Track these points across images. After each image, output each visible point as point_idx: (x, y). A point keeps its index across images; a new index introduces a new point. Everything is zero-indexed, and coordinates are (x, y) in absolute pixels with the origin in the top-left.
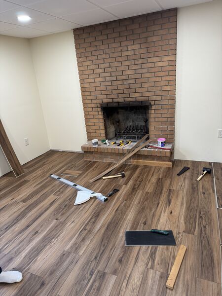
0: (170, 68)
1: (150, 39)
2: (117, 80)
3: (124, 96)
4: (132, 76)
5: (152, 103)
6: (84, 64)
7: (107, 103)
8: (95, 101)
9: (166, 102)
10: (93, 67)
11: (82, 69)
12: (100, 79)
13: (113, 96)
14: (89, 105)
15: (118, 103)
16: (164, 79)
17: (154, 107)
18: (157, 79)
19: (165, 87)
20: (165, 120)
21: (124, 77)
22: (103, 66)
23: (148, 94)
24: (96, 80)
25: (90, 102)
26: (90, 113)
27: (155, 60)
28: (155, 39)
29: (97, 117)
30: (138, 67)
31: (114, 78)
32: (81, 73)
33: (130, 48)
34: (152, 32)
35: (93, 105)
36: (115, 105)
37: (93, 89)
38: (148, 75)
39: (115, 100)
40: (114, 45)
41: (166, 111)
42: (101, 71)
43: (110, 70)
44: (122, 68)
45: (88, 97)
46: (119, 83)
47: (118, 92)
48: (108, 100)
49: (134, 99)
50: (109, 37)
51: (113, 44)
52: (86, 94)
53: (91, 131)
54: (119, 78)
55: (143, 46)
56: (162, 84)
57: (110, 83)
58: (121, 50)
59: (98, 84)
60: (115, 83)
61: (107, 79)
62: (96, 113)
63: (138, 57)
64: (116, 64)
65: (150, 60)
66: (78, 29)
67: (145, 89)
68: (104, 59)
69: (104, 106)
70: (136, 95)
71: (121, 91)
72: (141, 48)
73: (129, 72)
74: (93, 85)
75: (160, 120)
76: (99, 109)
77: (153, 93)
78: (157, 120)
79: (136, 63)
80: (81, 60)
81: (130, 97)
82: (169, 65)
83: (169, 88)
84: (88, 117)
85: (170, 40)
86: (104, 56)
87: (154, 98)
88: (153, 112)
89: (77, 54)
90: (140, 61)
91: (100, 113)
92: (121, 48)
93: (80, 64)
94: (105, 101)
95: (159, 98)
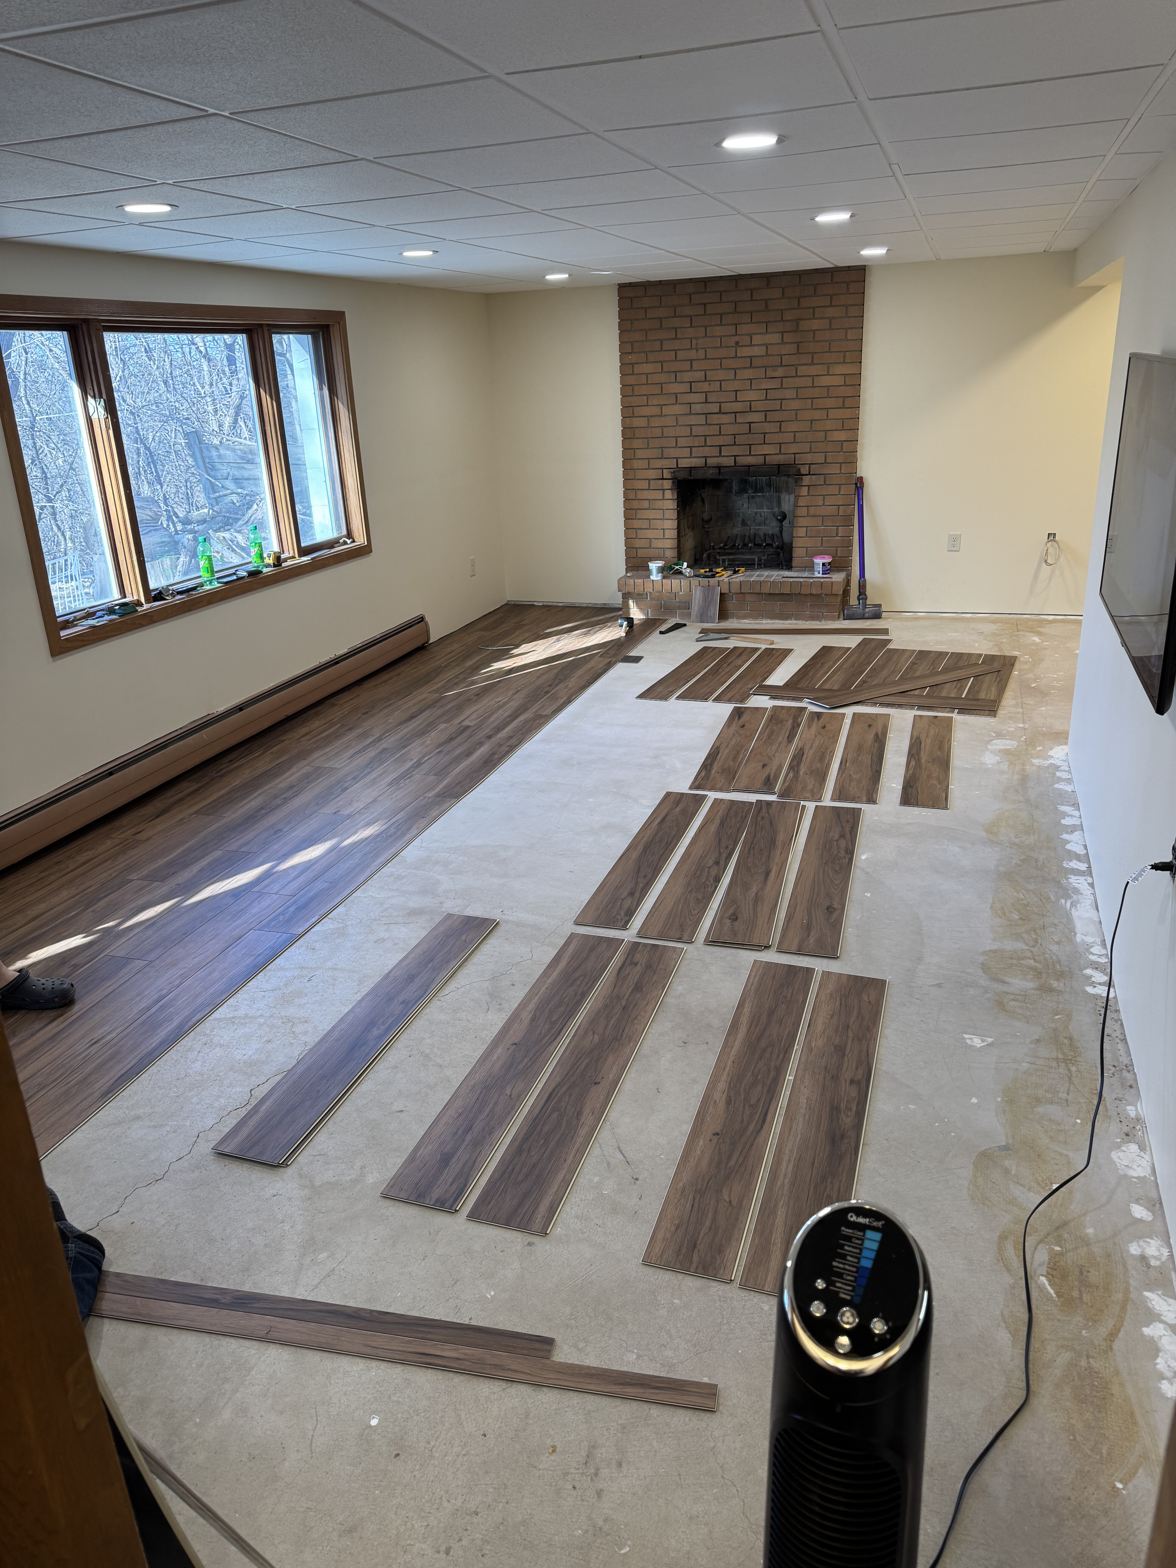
0: (848, 391)
1: (805, 325)
2: (720, 413)
3: (736, 451)
4: (760, 406)
5: (805, 470)
6: (638, 369)
7: (691, 469)
8: (659, 464)
9: (835, 469)
10: (663, 378)
11: (631, 380)
12: (677, 409)
13: (707, 451)
14: (641, 474)
15: (719, 468)
16: (833, 414)
17: (806, 480)
18: (817, 415)
19: (836, 433)
20: (832, 510)
21: (737, 407)
22: (688, 377)
23: (793, 449)
24: (666, 410)
25: (645, 464)
26: (641, 495)
27: (813, 370)
28: (815, 324)
29: (659, 504)
30: (775, 384)
31: (715, 408)
32: (628, 391)
33: (757, 339)
34: (811, 310)
35: (652, 474)
36: (710, 474)
37: (657, 432)
38: (795, 404)
39: (712, 462)
40: (719, 331)
41: (834, 490)
42: (685, 388)
43: (705, 387)
44: (736, 385)
45: (640, 454)
46: (725, 419)
47: (720, 441)
48: (693, 460)
49: (760, 460)
50: (708, 312)
51: (718, 328)
52: (636, 444)
53: (638, 543)
54: (726, 407)
55: (788, 338)
56: (828, 425)
57: (701, 420)
58: (737, 343)
59: (670, 421)
60: (716, 419)
61: (696, 408)
62: (658, 494)
63: (776, 361)
64: (721, 375)
65: (802, 370)
66: (630, 285)
67: (789, 437)
68: (691, 361)
69: (682, 476)
70: (766, 449)
71: (729, 440)
72: (783, 343)
73: (752, 396)
74: (656, 422)
75: (822, 511)
76: (668, 484)
77: (806, 447)
78: (812, 510)
79: (770, 373)
80: (631, 358)
81: (750, 455)
82: (845, 385)
83: (842, 436)
84: (635, 505)
85: (849, 331)
86: (692, 354)
87: (809, 458)
88: (804, 491)
89: (622, 343)
90: (780, 372)
91: (669, 494)
92: (737, 338)
93: (627, 369)
94: (685, 463)
95: (820, 458)
